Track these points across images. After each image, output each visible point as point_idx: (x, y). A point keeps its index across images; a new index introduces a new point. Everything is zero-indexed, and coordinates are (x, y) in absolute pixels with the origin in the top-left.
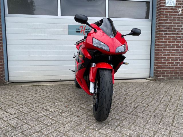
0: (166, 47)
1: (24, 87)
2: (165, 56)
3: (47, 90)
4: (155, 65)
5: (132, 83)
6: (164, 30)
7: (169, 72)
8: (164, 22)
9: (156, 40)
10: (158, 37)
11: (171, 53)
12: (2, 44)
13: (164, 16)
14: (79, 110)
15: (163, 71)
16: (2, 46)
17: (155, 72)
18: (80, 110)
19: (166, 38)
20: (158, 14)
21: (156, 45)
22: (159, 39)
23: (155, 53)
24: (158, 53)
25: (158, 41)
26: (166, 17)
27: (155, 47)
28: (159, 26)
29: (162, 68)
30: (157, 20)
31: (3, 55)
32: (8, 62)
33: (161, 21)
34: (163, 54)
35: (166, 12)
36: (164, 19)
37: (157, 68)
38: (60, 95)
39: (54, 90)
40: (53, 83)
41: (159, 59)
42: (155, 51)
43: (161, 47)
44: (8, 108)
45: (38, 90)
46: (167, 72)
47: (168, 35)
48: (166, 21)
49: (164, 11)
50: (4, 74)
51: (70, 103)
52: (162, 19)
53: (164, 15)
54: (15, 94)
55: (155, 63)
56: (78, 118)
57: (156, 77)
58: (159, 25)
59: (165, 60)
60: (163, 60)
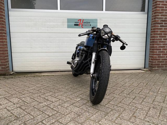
0: (161, 39)
1: (26, 77)
2: (160, 48)
3: (47, 80)
4: (150, 57)
5: (128, 74)
6: (160, 22)
7: (164, 63)
8: (160, 15)
9: (152, 32)
10: (154, 29)
12: (6, 37)
13: (160, 9)
14: (78, 101)
15: (158, 62)
16: (6, 39)
17: (150, 63)
18: (80, 100)
19: (162, 30)
20: (154, 7)
21: (151, 37)
22: (154, 32)
23: (151, 45)
24: (154, 45)
25: (153, 33)
26: (162, 10)
27: (151, 40)
28: (154, 19)
29: (157, 60)
30: (153, 12)
31: (7, 48)
32: (12, 53)
33: (157, 14)
34: (158, 46)
35: (162, 5)
36: (160, 11)
37: (152, 59)
38: (60, 85)
39: (54, 80)
40: (54, 74)
41: (154, 51)
42: (151, 43)
43: (157, 39)
44: (11, 97)
45: (40, 80)
46: (162, 63)
47: (163, 28)
48: (162, 14)
49: (160, 4)
50: (8, 65)
51: (70, 93)
52: (158, 11)
53: (160, 7)
54: (18, 84)
55: (150, 54)
56: (78, 109)
57: (151, 68)
58: (155, 17)
59: (160, 52)
60: (158, 52)
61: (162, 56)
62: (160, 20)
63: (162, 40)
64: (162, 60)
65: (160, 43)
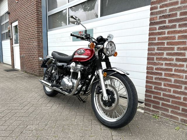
2: (160, 71)
6: (158, 20)
7: (168, 103)
8: (159, 6)
11: (176, 65)
15: (155, 97)
19: (163, 36)
29: (153, 92)
33: (153, 6)
43: (152, 54)
46: (165, 102)
47: (166, 31)
52: (155, 0)
59: (160, 79)
60: (155, 78)
62: (158, 16)
64: (164, 95)
65: (159, 62)
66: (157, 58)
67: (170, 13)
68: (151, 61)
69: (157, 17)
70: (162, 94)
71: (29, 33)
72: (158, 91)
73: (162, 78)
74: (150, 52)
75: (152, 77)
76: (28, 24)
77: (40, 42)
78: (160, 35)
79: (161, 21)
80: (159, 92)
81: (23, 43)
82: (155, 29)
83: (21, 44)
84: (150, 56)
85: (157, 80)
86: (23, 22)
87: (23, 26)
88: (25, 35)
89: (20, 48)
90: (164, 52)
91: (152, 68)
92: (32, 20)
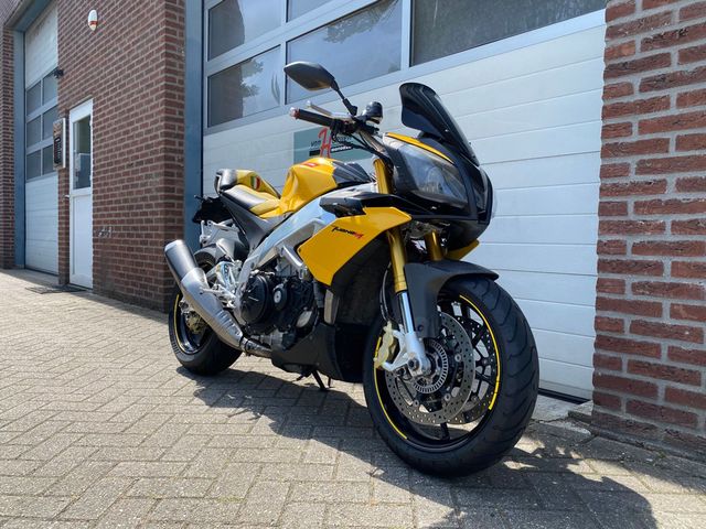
0: (662, 185)
6: (639, 56)
7: (693, 389)
19: (662, 114)
29: (626, 346)
33: (616, 3)
43: (618, 190)
59: (653, 289)
60: (635, 287)
61: (667, 320)
62: (638, 39)
63: (671, 194)
64: (674, 354)
65: (648, 218)
66: (638, 206)
67: (684, 26)
68: (616, 219)
69: (632, 44)
70: (664, 352)
71: (135, 143)
72: (650, 340)
73: (665, 284)
74: (610, 182)
75: (622, 284)
76: (132, 109)
77: (172, 175)
78: (648, 110)
79: (652, 58)
80: (652, 344)
81: (106, 184)
82: (629, 90)
83: (99, 185)
84: (611, 200)
85: (643, 294)
86: (113, 104)
87: (113, 118)
88: (118, 153)
89: (94, 204)
90: (668, 179)
91: (621, 247)
92: (148, 91)
